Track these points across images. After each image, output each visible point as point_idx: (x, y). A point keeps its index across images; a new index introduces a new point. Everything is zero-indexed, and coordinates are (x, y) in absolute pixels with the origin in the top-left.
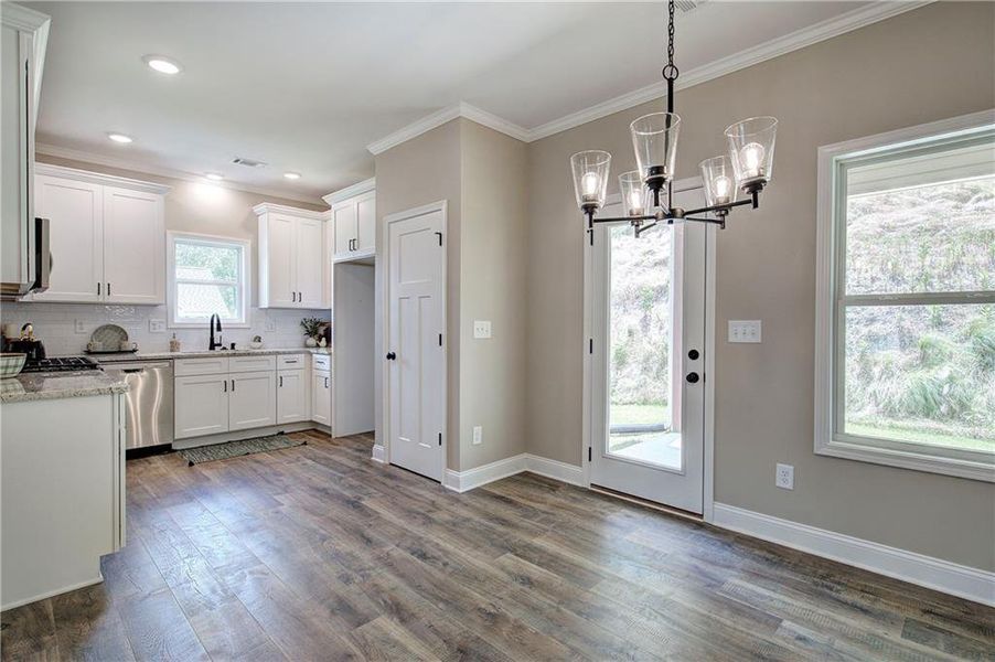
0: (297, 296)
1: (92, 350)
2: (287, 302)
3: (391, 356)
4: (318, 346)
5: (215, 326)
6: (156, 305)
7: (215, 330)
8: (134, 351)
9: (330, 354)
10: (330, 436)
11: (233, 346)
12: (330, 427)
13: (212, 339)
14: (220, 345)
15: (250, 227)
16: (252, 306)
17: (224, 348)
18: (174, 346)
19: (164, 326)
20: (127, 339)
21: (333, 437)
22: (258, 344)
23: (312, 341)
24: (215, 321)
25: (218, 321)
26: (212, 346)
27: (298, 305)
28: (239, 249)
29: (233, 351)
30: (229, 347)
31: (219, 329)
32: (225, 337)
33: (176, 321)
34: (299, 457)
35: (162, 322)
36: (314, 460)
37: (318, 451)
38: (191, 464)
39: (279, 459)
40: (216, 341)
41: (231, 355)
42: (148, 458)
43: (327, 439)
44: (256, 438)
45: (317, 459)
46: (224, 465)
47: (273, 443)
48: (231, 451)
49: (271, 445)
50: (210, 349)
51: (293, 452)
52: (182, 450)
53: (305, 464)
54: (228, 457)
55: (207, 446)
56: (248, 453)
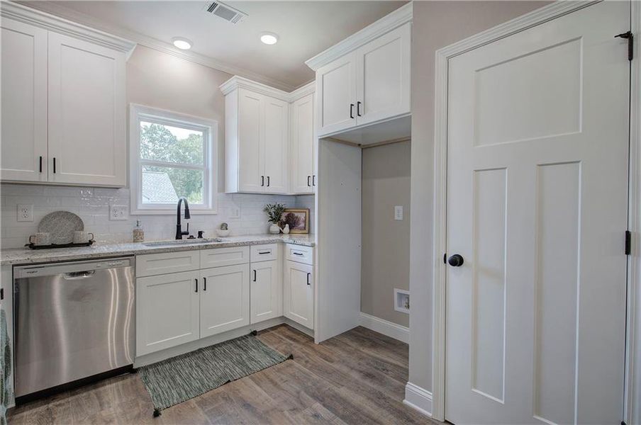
0: (265, 181)
1: (36, 244)
2: (255, 187)
3: (457, 261)
4: (281, 232)
5: (183, 212)
6: (117, 188)
7: (182, 217)
8: (90, 243)
9: (313, 246)
10: (312, 340)
11: (200, 234)
12: (313, 331)
13: (179, 227)
14: (187, 233)
15: (218, 106)
16: (219, 191)
17: (192, 237)
18: (137, 236)
19: (127, 212)
20: (82, 229)
21: (317, 342)
22: (224, 232)
23: (275, 228)
24: (183, 207)
25: (187, 207)
26: (179, 235)
27: (266, 190)
28: (205, 131)
29: (200, 240)
30: (196, 235)
31: (187, 216)
32: (192, 225)
33: (140, 207)
34: (298, 393)
35: (124, 208)
36: (322, 401)
37: (315, 376)
38: (157, 414)
39: (274, 398)
40: (183, 229)
41: (200, 248)
42: (101, 389)
43: (310, 346)
44: (229, 342)
45: (326, 398)
46: (201, 413)
47: (251, 353)
48: (206, 372)
49: (251, 359)
50: (177, 238)
51: (284, 377)
52: (146, 368)
53: (316, 416)
54: (204, 391)
55: (175, 359)
56: (229, 381)
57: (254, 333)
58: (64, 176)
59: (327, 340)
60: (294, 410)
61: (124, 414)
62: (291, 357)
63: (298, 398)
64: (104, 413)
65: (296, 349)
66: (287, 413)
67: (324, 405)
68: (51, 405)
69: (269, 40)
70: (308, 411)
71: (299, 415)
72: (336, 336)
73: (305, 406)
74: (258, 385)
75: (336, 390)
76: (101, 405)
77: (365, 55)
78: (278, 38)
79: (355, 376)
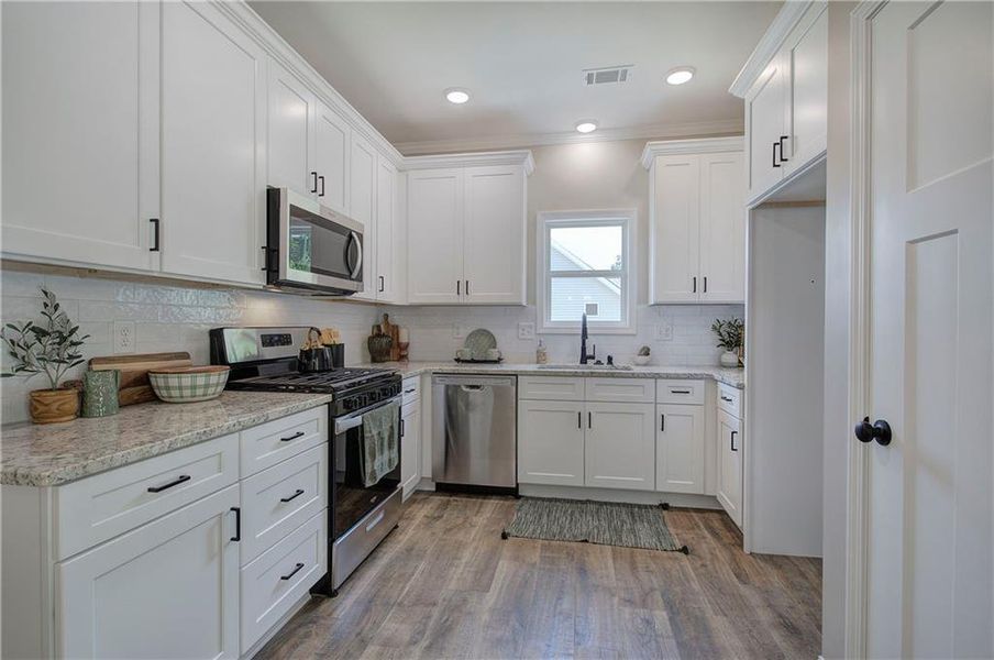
0: (700, 284)
1: (462, 358)
2: (685, 295)
3: (876, 433)
4: (741, 365)
8: (500, 361)
9: (741, 387)
11: (610, 360)
13: (584, 349)
14: (593, 358)
16: (639, 303)
17: (599, 362)
18: (540, 357)
19: (531, 331)
20: (494, 346)
21: (748, 550)
22: (644, 359)
23: (729, 356)
26: (584, 359)
27: (701, 297)
30: (605, 361)
32: (602, 348)
33: (546, 324)
34: (652, 590)
35: (531, 327)
36: (673, 613)
37: (696, 586)
38: (504, 536)
39: (617, 580)
40: (589, 352)
41: (607, 375)
42: (486, 501)
43: (731, 551)
44: (624, 505)
45: (682, 614)
46: (538, 554)
47: (638, 526)
48: (573, 523)
49: (632, 531)
50: (581, 363)
51: (653, 567)
52: (527, 498)
53: (648, 622)
54: (557, 537)
55: (557, 500)
56: (586, 541)
57: (665, 507)
58: (476, 296)
59: (769, 555)
60: (630, 602)
61: (486, 526)
62: (685, 550)
63: (647, 595)
64: (474, 519)
65: (704, 546)
66: (616, 600)
67: (671, 619)
68: (452, 499)
69: (680, 78)
70: (642, 612)
71: (627, 610)
72: (795, 557)
73: (644, 604)
74: (614, 559)
75: (709, 613)
76: (478, 512)
77: (793, 50)
78: (693, 70)
79: (764, 616)
